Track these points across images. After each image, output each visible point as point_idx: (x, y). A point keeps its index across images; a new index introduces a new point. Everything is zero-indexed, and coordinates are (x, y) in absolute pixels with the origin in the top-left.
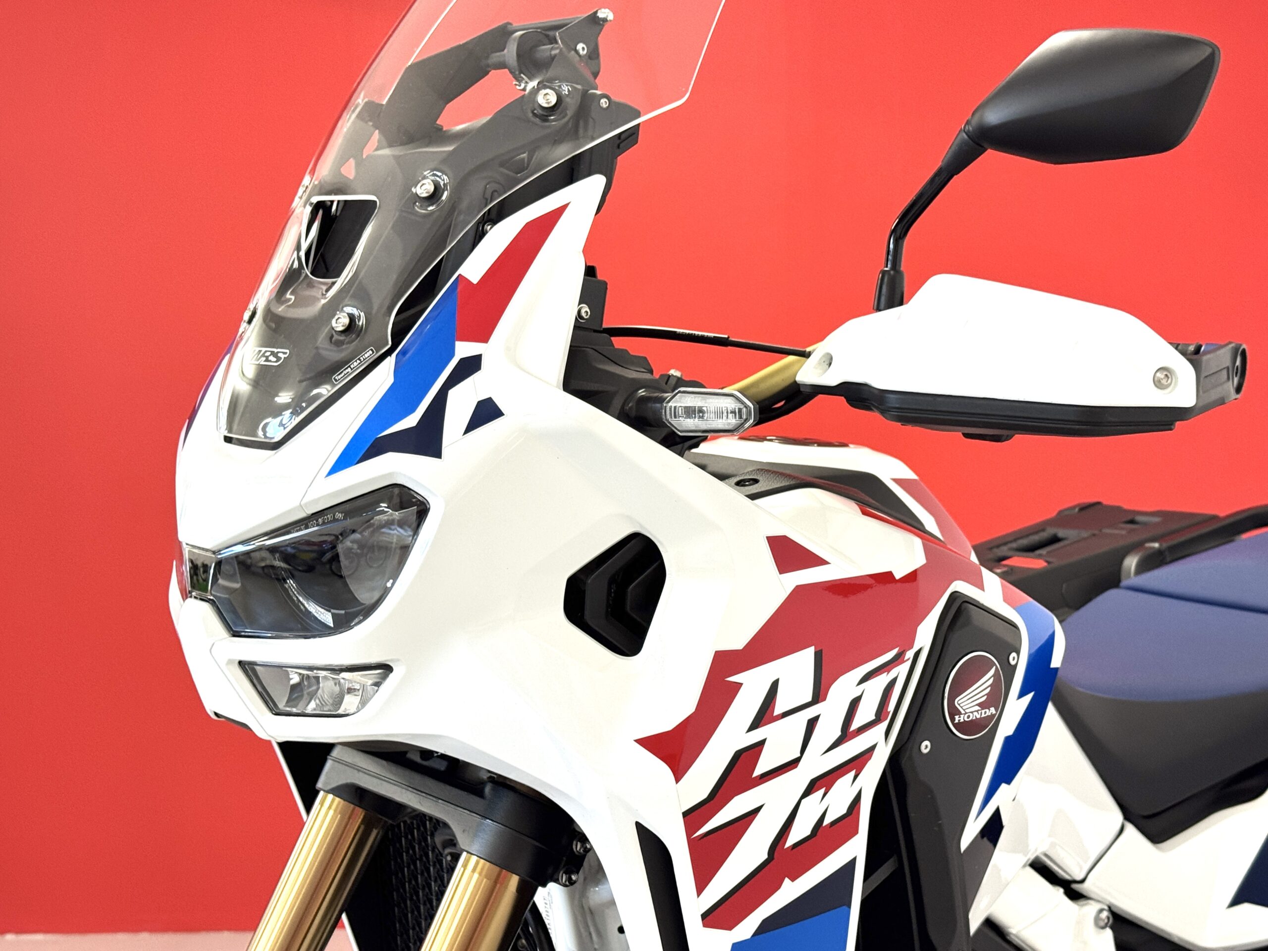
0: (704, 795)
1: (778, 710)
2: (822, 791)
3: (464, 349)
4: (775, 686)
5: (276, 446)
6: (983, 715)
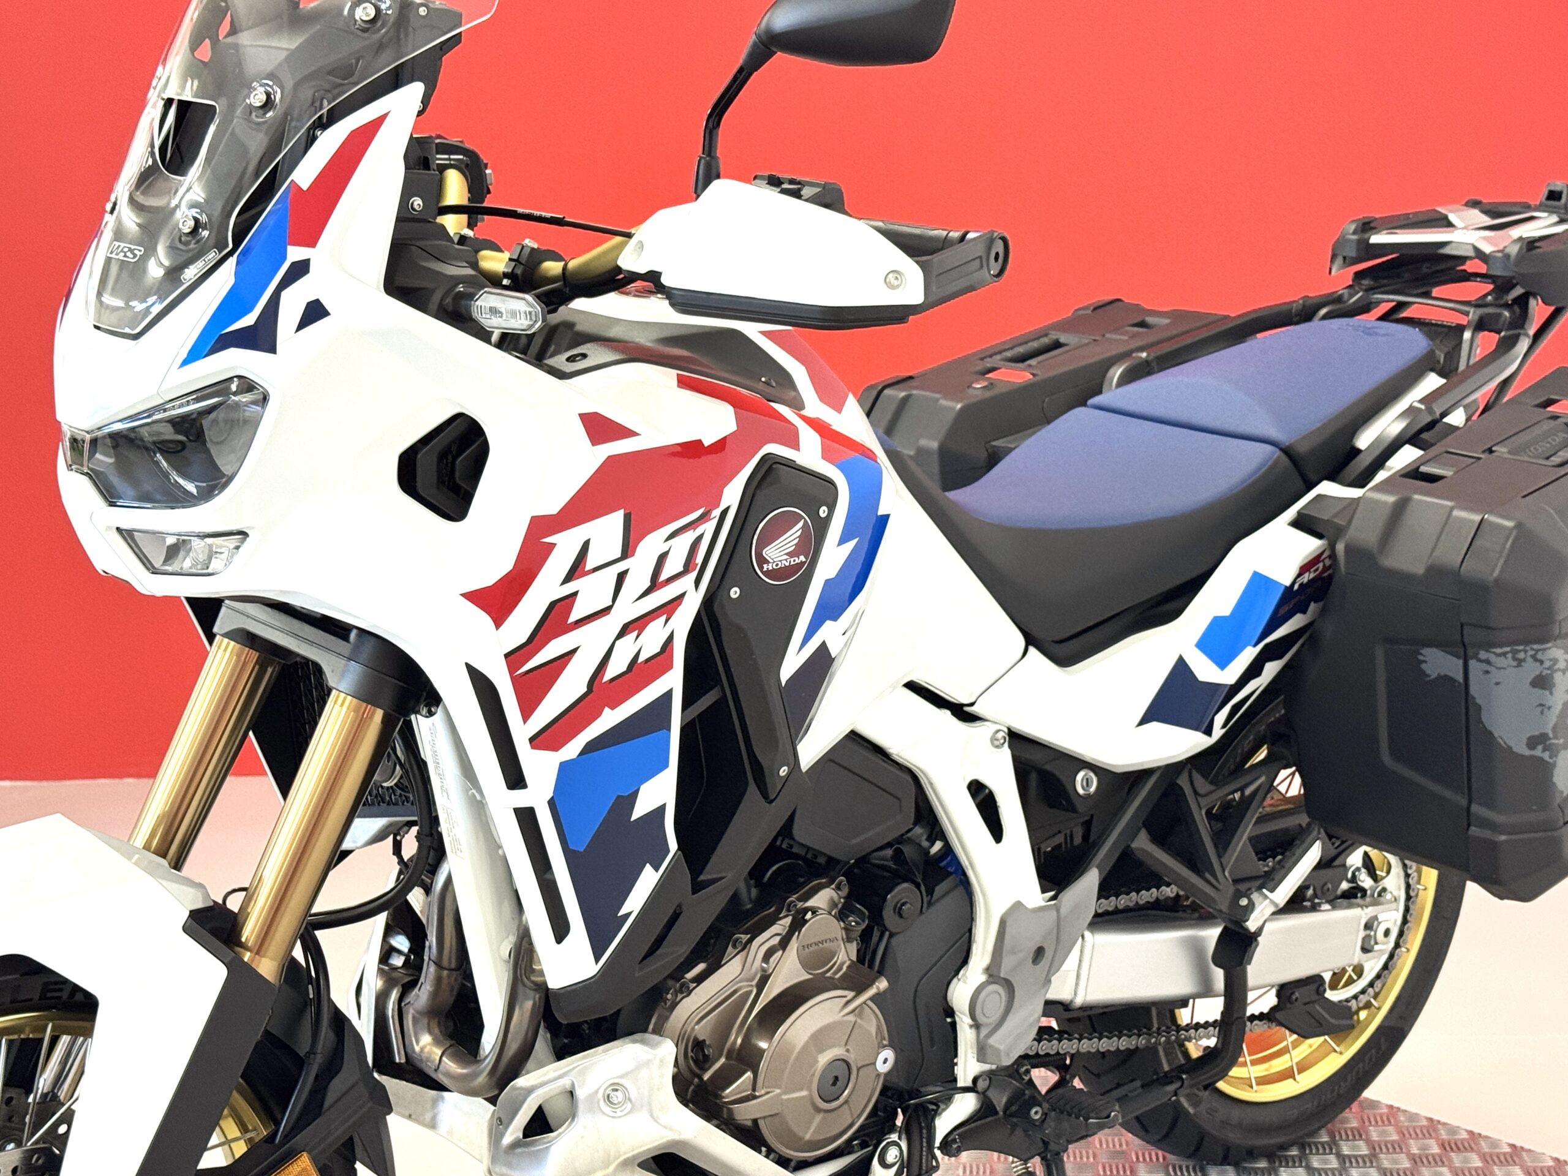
0: (523, 639)
1: (590, 565)
2: (635, 633)
3: (295, 254)
4: (586, 545)
5: (137, 336)
6: (792, 563)
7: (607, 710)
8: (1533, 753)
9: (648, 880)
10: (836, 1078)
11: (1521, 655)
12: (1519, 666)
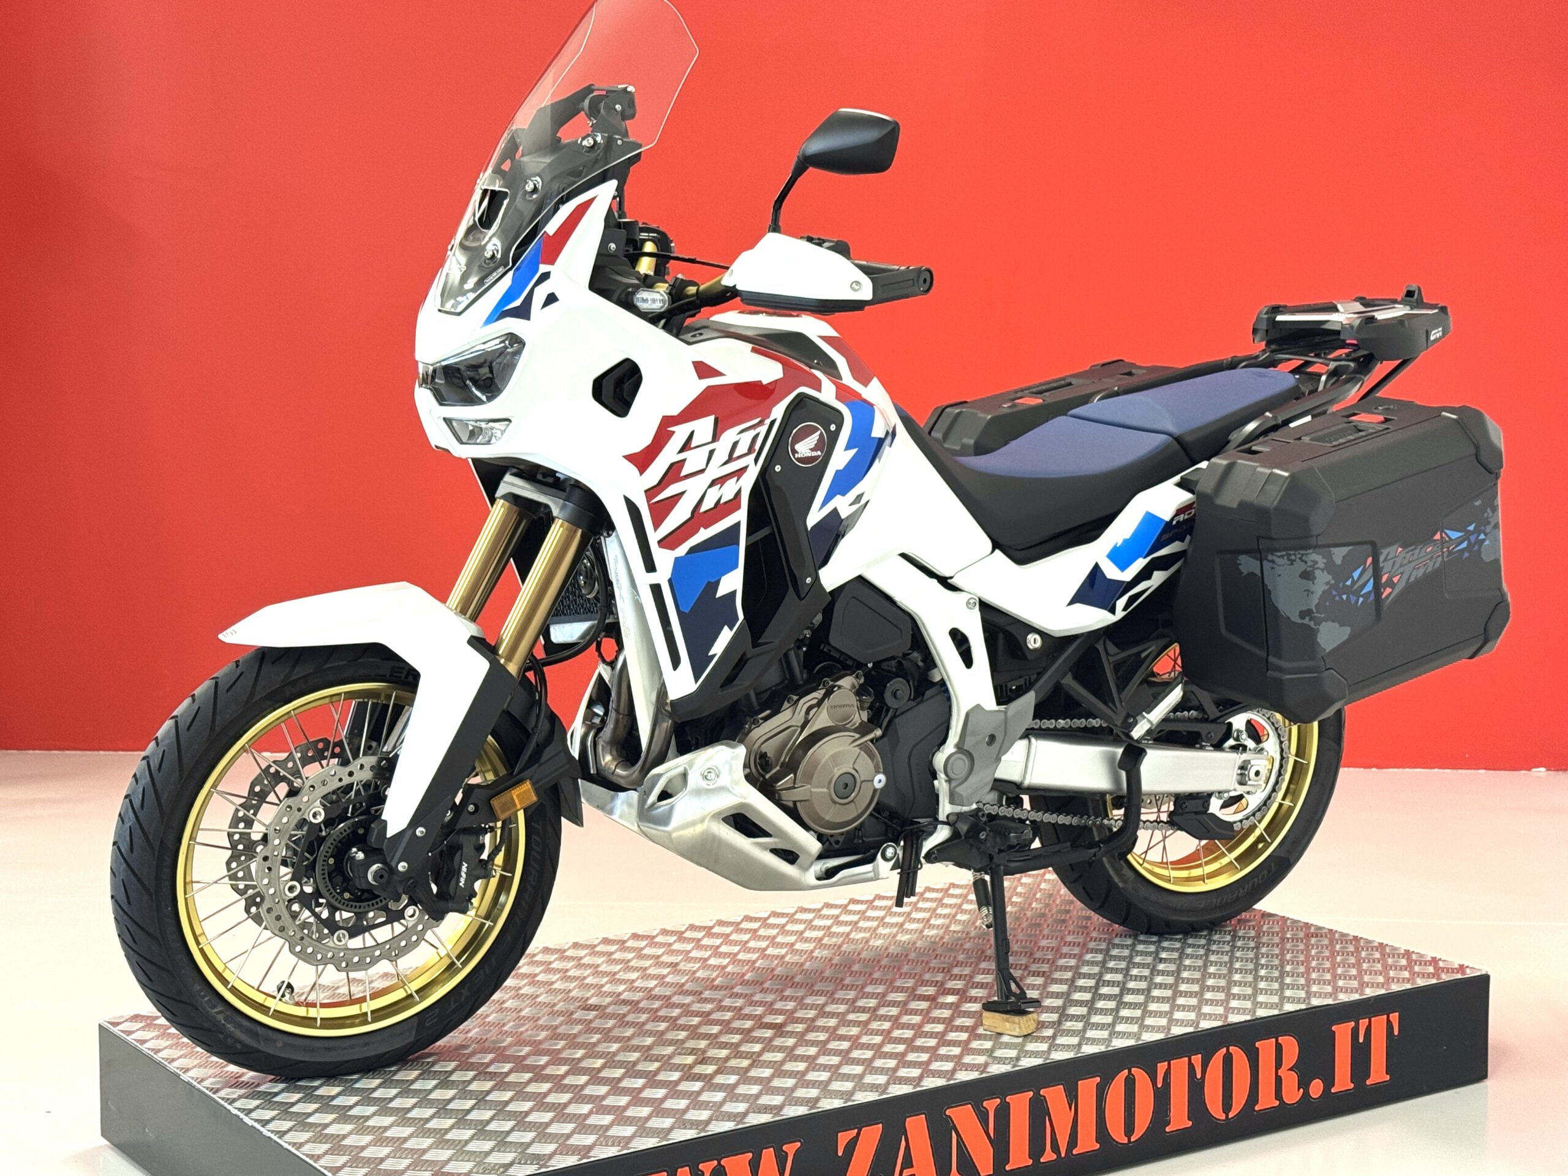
0: (655, 482)
1: (693, 444)
3: (543, 268)
4: (692, 433)
5: (460, 314)
6: (814, 455)
7: (702, 529)
8: (1302, 621)
9: (726, 636)
10: (847, 785)
11: (1293, 557)
12: (1292, 564)
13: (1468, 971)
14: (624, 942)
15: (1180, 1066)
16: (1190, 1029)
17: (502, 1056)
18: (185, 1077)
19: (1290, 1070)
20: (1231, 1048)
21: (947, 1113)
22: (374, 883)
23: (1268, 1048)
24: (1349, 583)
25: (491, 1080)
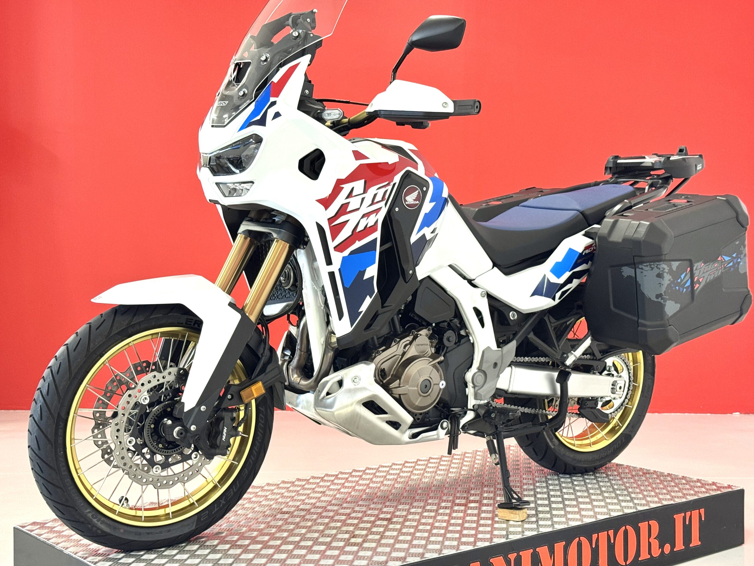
0: (333, 215)
1: (354, 194)
2: (367, 218)
3: (272, 99)
4: (353, 188)
5: (225, 126)
6: (415, 203)
7: (357, 241)
8: (658, 300)
9: (368, 301)
10: (426, 386)
11: (653, 266)
12: (652, 270)
13: (733, 487)
14: (293, 482)
15: (603, 536)
16: (608, 517)
17: (242, 537)
18: (66, 552)
19: (655, 538)
20: (627, 526)
21: (491, 561)
22: (177, 437)
23: (643, 526)
24: (679, 281)
25: (240, 548)
